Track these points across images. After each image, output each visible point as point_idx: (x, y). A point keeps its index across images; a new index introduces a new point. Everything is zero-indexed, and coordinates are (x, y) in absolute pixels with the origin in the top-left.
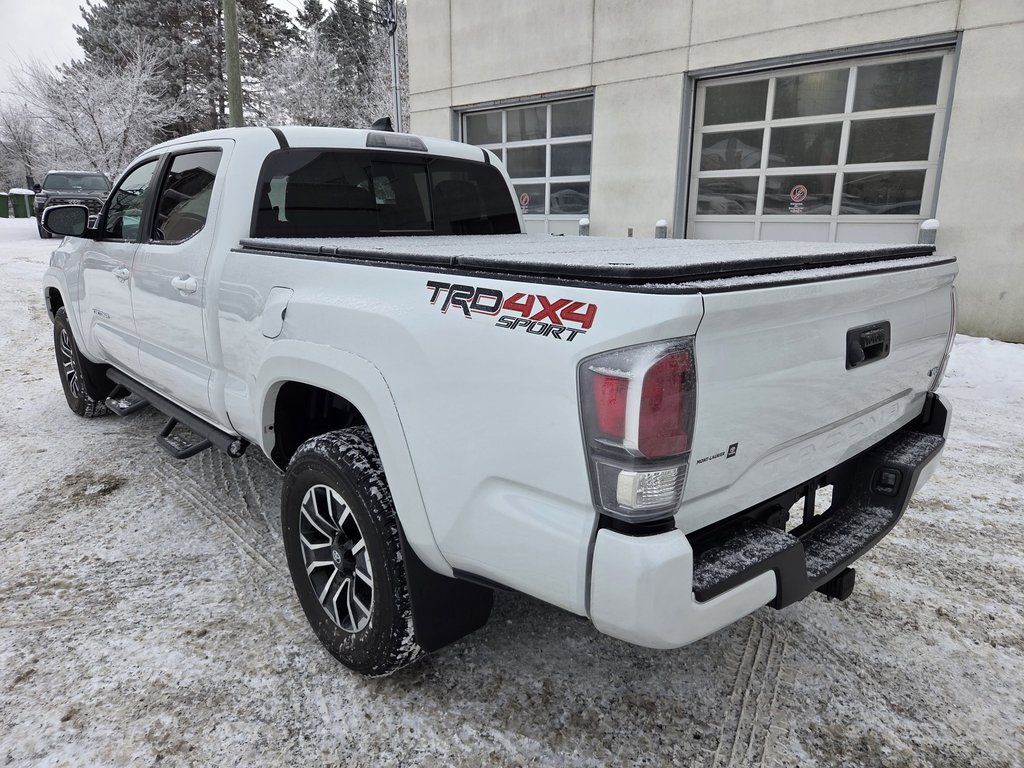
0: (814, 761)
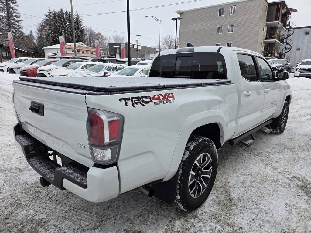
0: (37, 219)
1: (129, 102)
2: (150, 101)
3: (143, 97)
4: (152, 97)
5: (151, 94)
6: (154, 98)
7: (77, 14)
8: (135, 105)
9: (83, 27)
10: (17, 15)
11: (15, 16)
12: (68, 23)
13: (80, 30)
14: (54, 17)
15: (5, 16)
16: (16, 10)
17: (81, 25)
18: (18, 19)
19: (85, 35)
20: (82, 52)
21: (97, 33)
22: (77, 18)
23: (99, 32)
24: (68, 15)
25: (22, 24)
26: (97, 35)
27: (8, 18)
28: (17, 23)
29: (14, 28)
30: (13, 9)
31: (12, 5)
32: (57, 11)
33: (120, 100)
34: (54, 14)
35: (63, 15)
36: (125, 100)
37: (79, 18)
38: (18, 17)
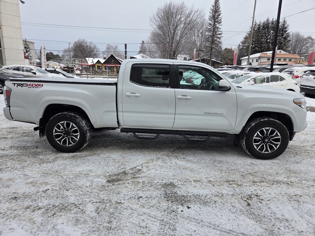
1: (16, 85)
2: (27, 86)
3: (23, 84)
4: (28, 84)
5: (29, 83)
6: (30, 85)
7: (285, 20)
8: (18, 86)
9: (288, 33)
10: (220, 32)
11: (218, 34)
12: (272, 32)
13: (284, 37)
14: (259, 28)
15: (211, 35)
16: (220, 29)
17: (287, 31)
18: (220, 36)
19: (289, 41)
20: (279, 60)
21: (307, 37)
22: (284, 25)
23: (309, 36)
24: (273, 24)
25: (222, 40)
26: (305, 39)
27: (213, 36)
28: (218, 40)
29: (216, 44)
30: (218, 28)
31: (218, 26)
32: (262, 22)
33: (12, 83)
34: (259, 25)
35: (268, 24)
36: (15, 84)
37: (285, 24)
38: (220, 34)
